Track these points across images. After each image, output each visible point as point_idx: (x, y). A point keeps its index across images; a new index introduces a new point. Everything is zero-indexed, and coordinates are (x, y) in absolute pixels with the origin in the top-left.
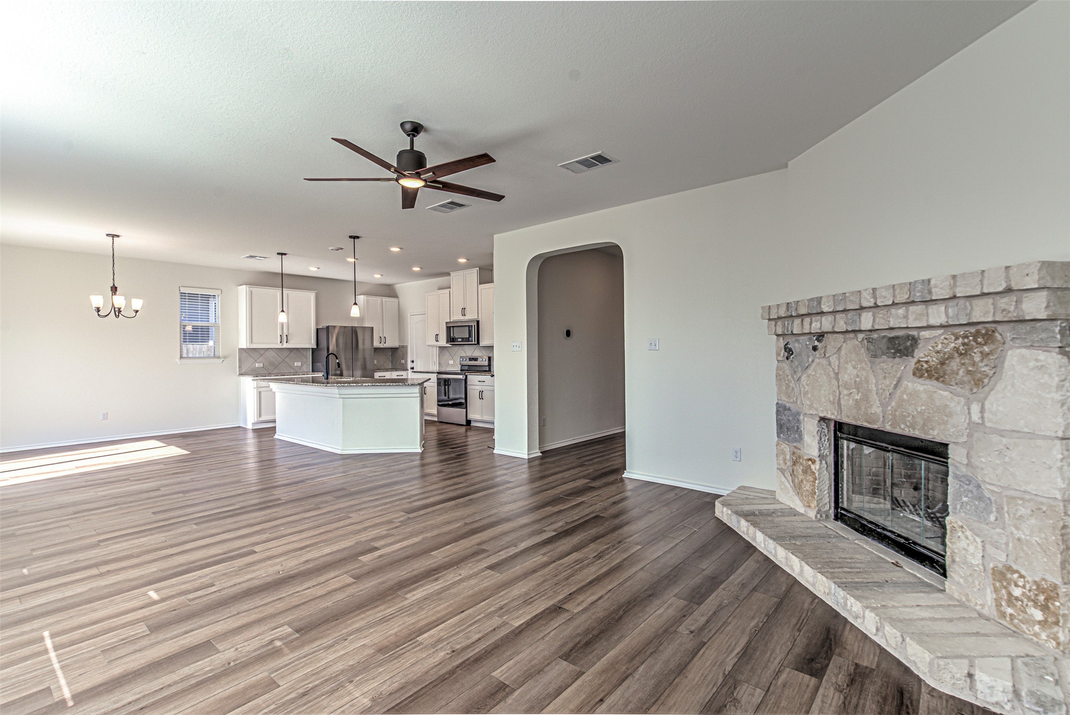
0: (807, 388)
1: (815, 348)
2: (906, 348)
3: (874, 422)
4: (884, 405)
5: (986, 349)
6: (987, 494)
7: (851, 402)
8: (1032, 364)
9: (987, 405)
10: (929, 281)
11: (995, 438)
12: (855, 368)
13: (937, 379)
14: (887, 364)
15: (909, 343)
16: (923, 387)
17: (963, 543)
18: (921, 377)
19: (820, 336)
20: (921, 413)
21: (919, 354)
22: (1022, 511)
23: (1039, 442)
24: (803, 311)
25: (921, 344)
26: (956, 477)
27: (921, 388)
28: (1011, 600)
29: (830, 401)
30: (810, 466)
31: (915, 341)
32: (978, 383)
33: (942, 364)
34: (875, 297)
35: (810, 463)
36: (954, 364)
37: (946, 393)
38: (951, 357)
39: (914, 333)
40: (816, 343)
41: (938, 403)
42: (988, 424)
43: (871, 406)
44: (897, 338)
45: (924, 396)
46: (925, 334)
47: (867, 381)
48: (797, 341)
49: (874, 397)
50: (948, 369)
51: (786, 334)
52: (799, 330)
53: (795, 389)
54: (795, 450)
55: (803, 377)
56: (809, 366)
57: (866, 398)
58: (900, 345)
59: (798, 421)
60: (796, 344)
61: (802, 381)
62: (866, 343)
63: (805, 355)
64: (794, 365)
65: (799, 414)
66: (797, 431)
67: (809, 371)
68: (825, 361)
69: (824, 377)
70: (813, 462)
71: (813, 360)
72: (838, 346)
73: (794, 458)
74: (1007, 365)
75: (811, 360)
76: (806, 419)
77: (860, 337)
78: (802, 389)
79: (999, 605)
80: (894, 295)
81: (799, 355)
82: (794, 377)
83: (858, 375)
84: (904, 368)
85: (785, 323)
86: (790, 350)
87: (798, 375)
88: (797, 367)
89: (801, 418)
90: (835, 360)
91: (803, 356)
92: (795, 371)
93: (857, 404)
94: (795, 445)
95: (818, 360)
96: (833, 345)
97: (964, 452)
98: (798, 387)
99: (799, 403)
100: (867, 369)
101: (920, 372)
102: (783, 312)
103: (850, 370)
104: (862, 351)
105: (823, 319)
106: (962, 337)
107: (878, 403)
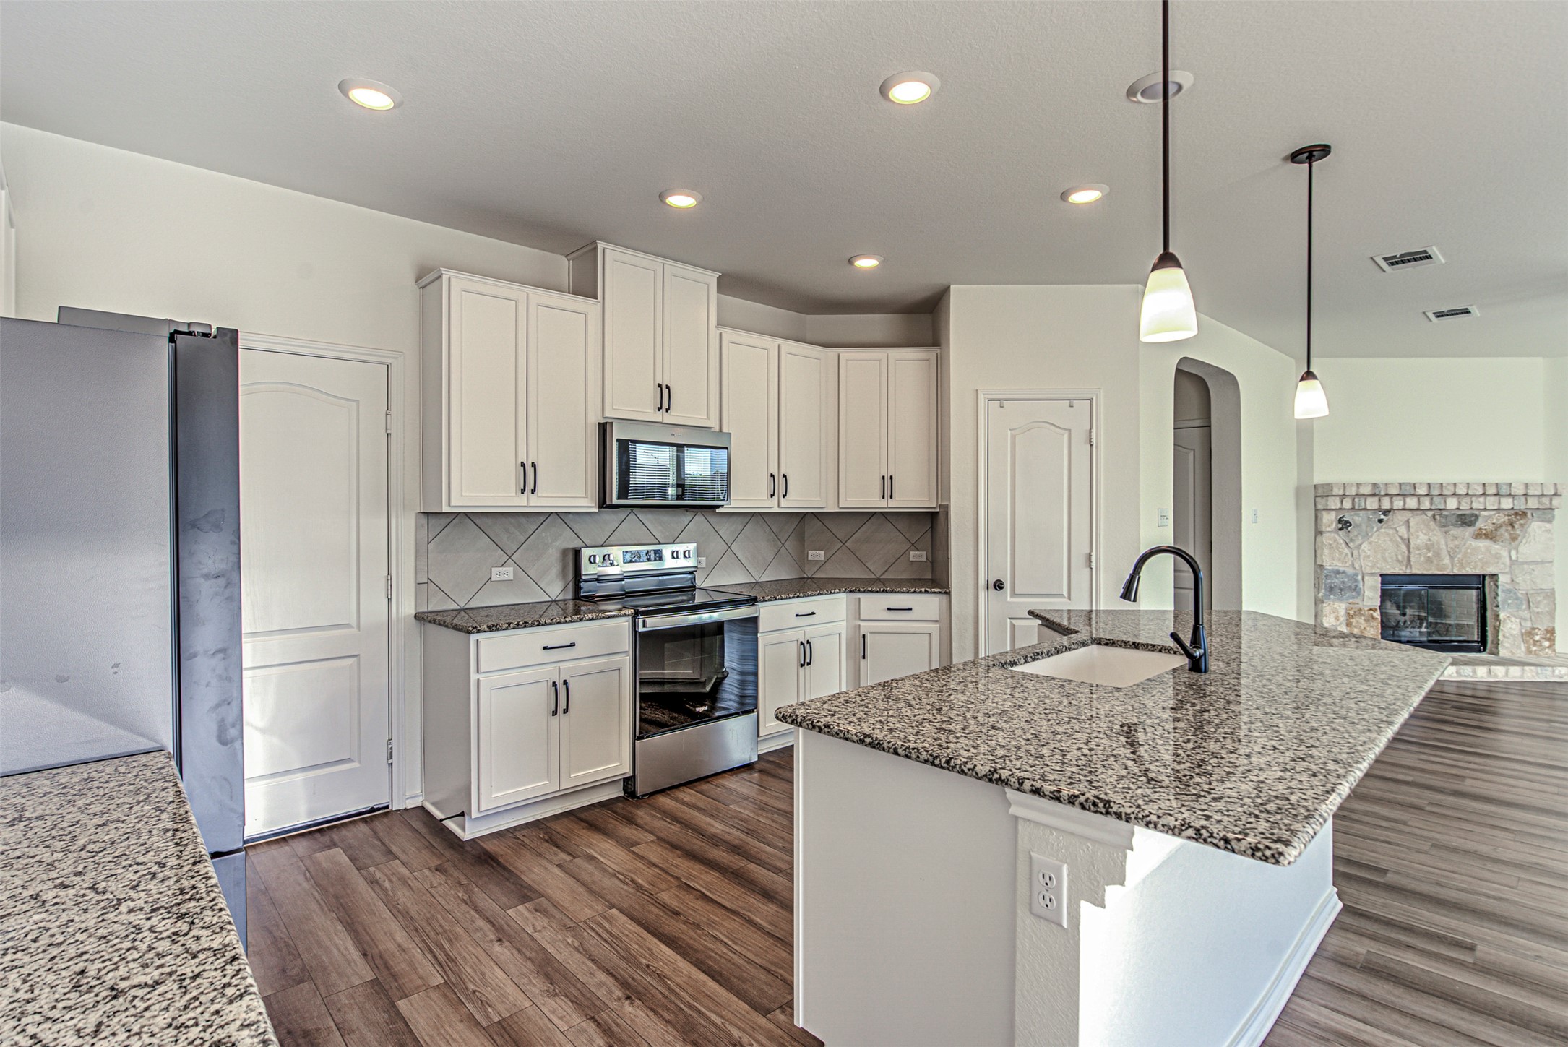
0: (1369, 553)
1: (1380, 521)
2: (1471, 521)
3: (1445, 569)
4: (1452, 558)
5: (1522, 522)
6: (1520, 596)
7: (1423, 559)
8: (1543, 529)
9: (1520, 550)
10: (1511, 484)
11: (1525, 566)
12: (1425, 534)
13: (1491, 539)
14: (1456, 531)
15: (1473, 518)
16: (1483, 544)
17: (1509, 626)
18: (1481, 537)
19: (1386, 512)
20: (1480, 560)
21: (1480, 524)
22: (1539, 599)
23: (1547, 565)
24: (1394, 491)
25: (1480, 519)
26: (1503, 591)
27: (1481, 545)
28: (1535, 643)
29: (1398, 561)
30: (1371, 614)
31: (1477, 517)
32: (1514, 539)
33: (1496, 530)
34: (1468, 488)
35: (1371, 612)
36: (1502, 530)
37: (1497, 547)
38: (1501, 526)
39: (1476, 512)
40: (1382, 517)
41: (1493, 552)
42: (1520, 560)
43: (1443, 560)
44: (1464, 515)
45: (1483, 550)
46: (1485, 513)
47: (1438, 543)
48: (1358, 515)
49: (1444, 553)
50: (1499, 533)
51: (1353, 509)
52: (1375, 506)
53: (1350, 555)
54: (1352, 606)
55: (1365, 544)
56: (1372, 536)
57: (1438, 555)
58: (1466, 520)
59: (1356, 580)
60: (1356, 518)
61: (1363, 546)
62: (1438, 517)
63: (1367, 527)
64: (1351, 535)
65: (1357, 575)
66: (1354, 590)
67: (1372, 539)
68: (1391, 531)
69: (1389, 543)
70: (1375, 610)
71: (1377, 530)
72: (1406, 519)
73: (1352, 612)
74: (1530, 530)
75: (1375, 530)
76: (1366, 578)
77: (1430, 514)
78: (1363, 555)
79: (1528, 648)
80: (1484, 489)
81: (1358, 526)
82: (1351, 545)
83: (1430, 540)
84: (1467, 533)
85: (1356, 500)
86: (1347, 522)
87: (1358, 542)
88: (1356, 536)
89: (1360, 578)
90: (1403, 531)
91: (1364, 527)
92: (1352, 540)
93: (1429, 560)
94: (1351, 601)
95: (1383, 530)
96: (1400, 518)
97: (1509, 576)
98: (1355, 553)
99: (1357, 566)
100: (1437, 536)
101: (1479, 535)
102: (1366, 490)
103: (1422, 536)
104: (1432, 523)
105: (1408, 500)
106: (1509, 515)
107: (1448, 557)
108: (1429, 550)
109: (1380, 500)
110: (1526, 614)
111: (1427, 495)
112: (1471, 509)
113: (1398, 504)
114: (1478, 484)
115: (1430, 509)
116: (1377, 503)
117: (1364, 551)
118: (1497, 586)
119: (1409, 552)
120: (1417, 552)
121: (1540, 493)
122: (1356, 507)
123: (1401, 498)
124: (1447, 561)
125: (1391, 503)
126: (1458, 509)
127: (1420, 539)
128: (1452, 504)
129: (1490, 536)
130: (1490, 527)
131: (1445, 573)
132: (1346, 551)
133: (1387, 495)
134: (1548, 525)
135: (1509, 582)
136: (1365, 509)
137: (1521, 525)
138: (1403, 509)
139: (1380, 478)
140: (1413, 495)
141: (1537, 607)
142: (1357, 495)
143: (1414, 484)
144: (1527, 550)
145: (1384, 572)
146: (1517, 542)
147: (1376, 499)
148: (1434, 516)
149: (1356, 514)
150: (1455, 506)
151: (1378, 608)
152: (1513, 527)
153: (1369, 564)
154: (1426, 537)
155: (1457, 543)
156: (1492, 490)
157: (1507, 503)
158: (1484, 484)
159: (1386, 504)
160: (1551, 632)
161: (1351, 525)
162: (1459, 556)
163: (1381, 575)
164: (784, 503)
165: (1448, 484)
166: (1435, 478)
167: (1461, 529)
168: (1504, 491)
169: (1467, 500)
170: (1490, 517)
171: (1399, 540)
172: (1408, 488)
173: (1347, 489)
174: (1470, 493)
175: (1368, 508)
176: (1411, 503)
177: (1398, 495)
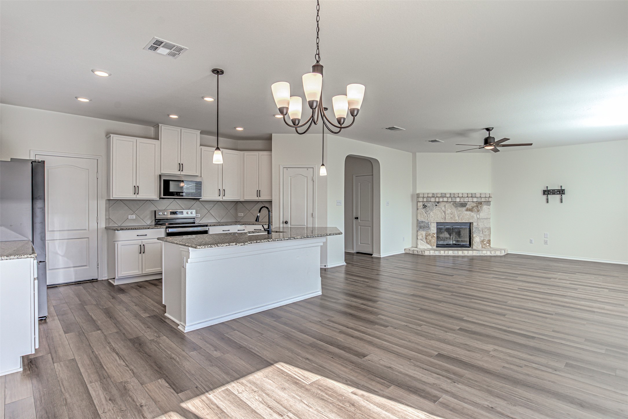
0: (433, 215)
1: (436, 205)
2: (465, 205)
4: (459, 217)
5: (480, 206)
6: (480, 229)
7: (449, 217)
8: (487, 208)
9: (480, 215)
10: (476, 194)
11: (482, 220)
12: (450, 210)
13: (471, 211)
14: (460, 209)
17: (476, 239)
18: (468, 211)
19: (438, 202)
20: (468, 218)
21: (467, 206)
22: (486, 230)
23: (488, 219)
24: (439, 196)
25: (468, 205)
26: (475, 228)
27: (468, 213)
28: (484, 244)
29: (442, 218)
30: (433, 235)
31: (466, 204)
32: (478, 211)
33: (472, 208)
34: (462, 195)
35: (433, 234)
36: (475, 208)
37: (473, 214)
38: (474, 207)
39: (466, 203)
40: (437, 204)
41: (472, 215)
42: (480, 218)
43: (456, 218)
44: (462, 203)
45: (468, 214)
46: (469, 203)
47: (454, 212)
48: (429, 203)
49: (456, 216)
50: (473, 209)
51: (427, 201)
52: (434, 200)
53: (427, 216)
54: (427, 233)
55: (431, 213)
56: (434, 210)
57: (454, 216)
58: (463, 205)
59: (429, 224)
60: (428, 204)
61: (431, 214)
62: (454, 204)
63: (432, 207)
64: (427, 210)
65: (429, 223)
66: (428, 227)
67: (434, 211)
68: (440, 209)
69: (439, 212)
70: (434, 234)
71: (435, 208)
72: (444, 205)
73: (427, 235)
74: (483, 208)
75: (434, 208)
76: (432, 224)
77: (452, 203)
78: (431, 216)
79: (482, 246)
80: (468, 195)
81: (429, 207)
82: (427, 213)
83: (452, 211)
84: (463, 209)
85: (428, 198)
86: (426, 206)
87: (429, 212)
88: (429, 210)
89: (430, 223)
90: (443, 208)
91: (431, 207)
92: (427, 212)
93: (451, 218)
94: (427, 231)
95: (437, 208)
96: (442, 204)
97: (476, 223)
98: (428, 215)
99: (429, 220)
100: (454, 210)
101: (467, 210)
102: (430, 195)
103: (449, 210)
104: (452, 206)
105: (444, 198)
106: (476, 204)
107: (457, 217)
108: (451, 215)
109: (435, 199)
110: (482, 235)
111: (450, 197)
112: (464, 201)
113: (441, 200)
114: (466, 194)
115: (451, 202)
116: (434, 199)
117: (431, 215)
118: (473, 226)
119: (445, 215)
120: (448, 215)
121: (485, 196)
122: (428, 201)
123: (442, 198)
124: (457, 218)
125: (439, 199)
126: (460, 201)
127: (449, 211)
128: (458, 200)
129: (471, 210)
130: (470, 207)
131: (457, 222)
132: (426, 215)
133: (437, 197)
134: (489, 207)
135: (476, 225)
136: (430, 202)
137: (480, 207)
138: (443, 202)
139: (435, 192)
140: (445, 197)
141: (485, 233)
142: (427, 197)
143: (446, 193)
144: (482, 215)
145: (438, 222)
146: (479, 212)
147: (434, 198)
148: (453, 204)
149: (428, 203)
150: (459, 201)
151: (435, 233)
152: (478, 207)
153: (433, 219)
154: (451, 211)
155: (460, 212)
156: (470, 196)
157: (475, 200)
158: (467, 194)
159: (437, 200)
160: (489, 241)
161: (427, 207)
162: (461, 217)
163: (437, 223)
164: (224, 198)
165: (456, 193)
166: (452, 192)
167: (462, 208)
168: (473, 196)
169: (463, 198)
170: (471, 204)
171: (442, 211)
172: (444, 195)
173: (424, 195)
174: (463, 196)
175: (432, 201)
176: (445, 199)
177: (441, 197)
